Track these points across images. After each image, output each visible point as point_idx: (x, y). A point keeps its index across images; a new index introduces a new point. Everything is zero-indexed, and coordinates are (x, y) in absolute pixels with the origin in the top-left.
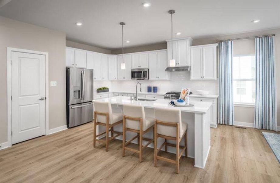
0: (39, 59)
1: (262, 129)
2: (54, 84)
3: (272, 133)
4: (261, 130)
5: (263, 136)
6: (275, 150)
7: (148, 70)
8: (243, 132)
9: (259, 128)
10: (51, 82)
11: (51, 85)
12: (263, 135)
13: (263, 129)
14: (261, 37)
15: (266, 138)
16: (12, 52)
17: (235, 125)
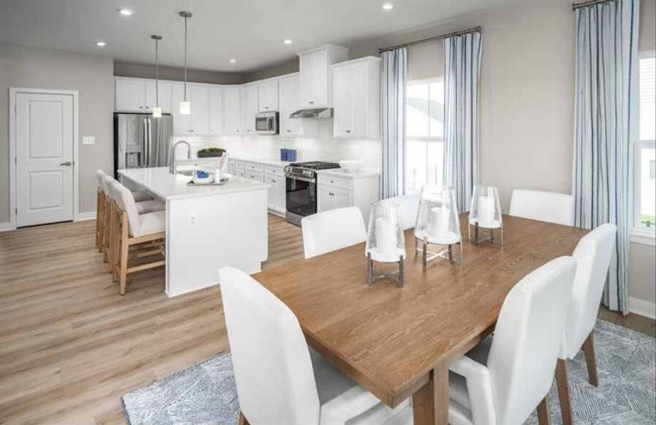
0: (62, 102)
2: (89, 140)
7: (278, 114)
10: (85, 138)
11: (84, 143)
16: (17, 94)
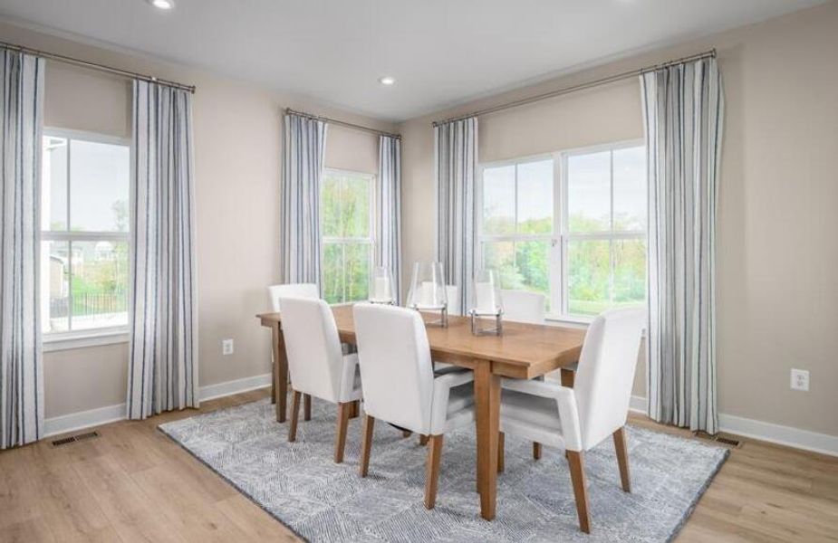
1: (155, 414)
3: (190, 418)
4: (154, 421)
5: (170, 438)
6: (236, 478)
8: (97, 454)
9: (144, 417)
12: (168, 435)
13: (157, 414)
14: (154, 82)
15: (184, 443)
17: (46, 435)
